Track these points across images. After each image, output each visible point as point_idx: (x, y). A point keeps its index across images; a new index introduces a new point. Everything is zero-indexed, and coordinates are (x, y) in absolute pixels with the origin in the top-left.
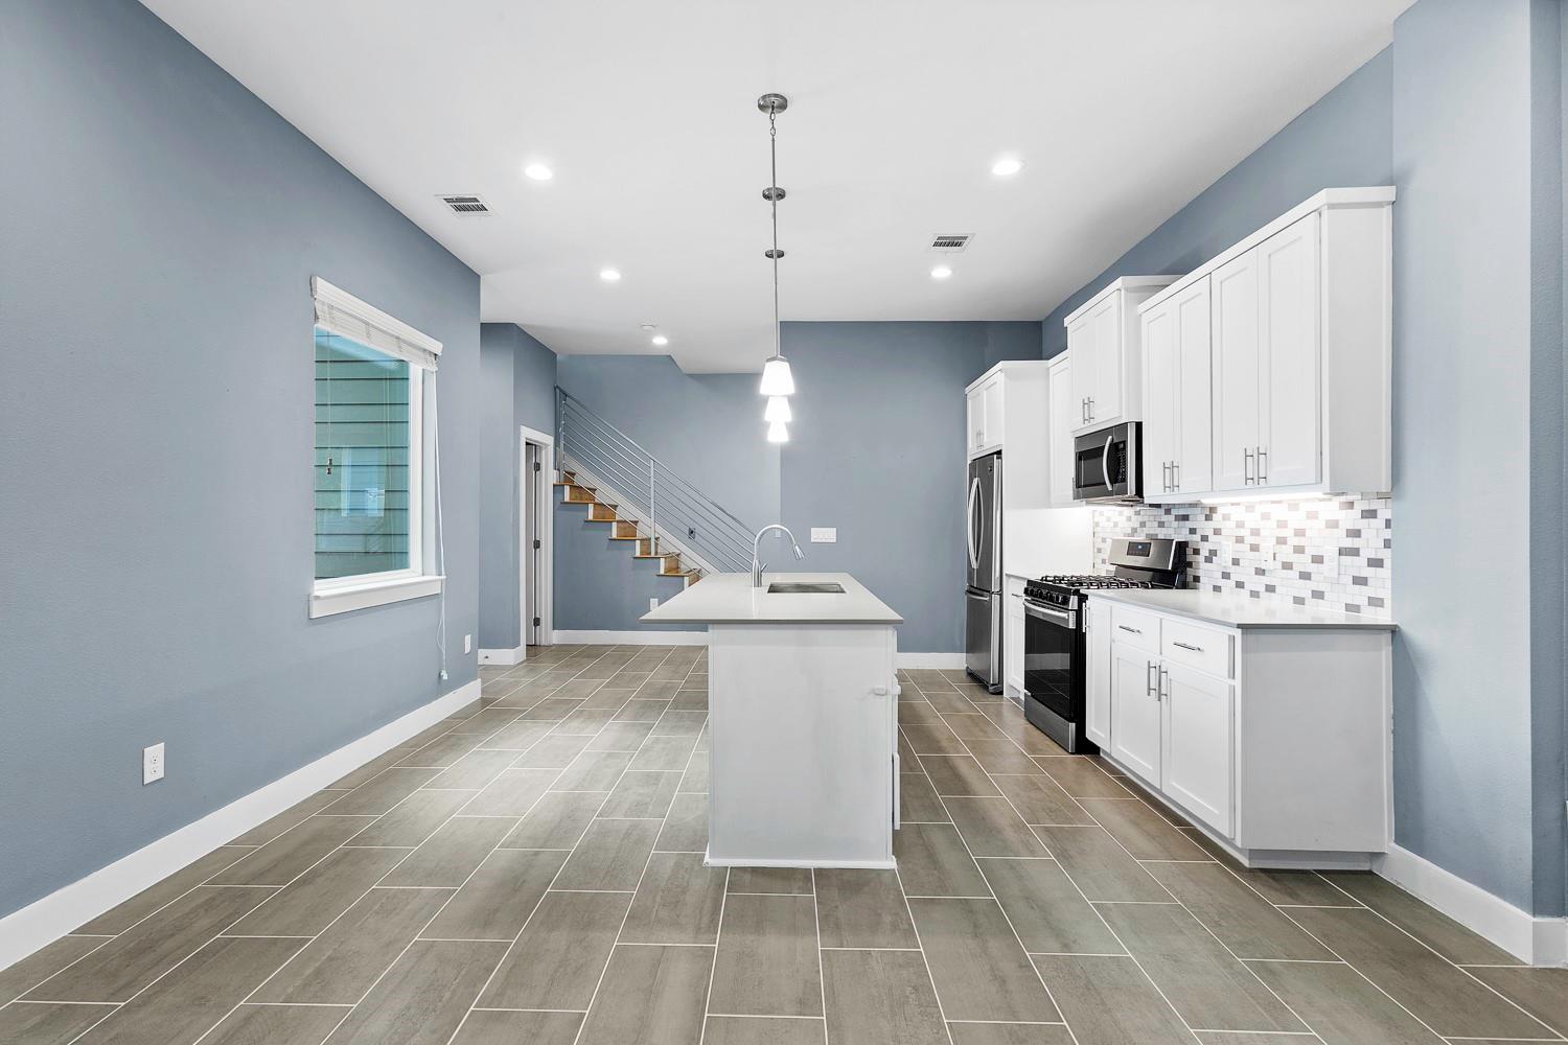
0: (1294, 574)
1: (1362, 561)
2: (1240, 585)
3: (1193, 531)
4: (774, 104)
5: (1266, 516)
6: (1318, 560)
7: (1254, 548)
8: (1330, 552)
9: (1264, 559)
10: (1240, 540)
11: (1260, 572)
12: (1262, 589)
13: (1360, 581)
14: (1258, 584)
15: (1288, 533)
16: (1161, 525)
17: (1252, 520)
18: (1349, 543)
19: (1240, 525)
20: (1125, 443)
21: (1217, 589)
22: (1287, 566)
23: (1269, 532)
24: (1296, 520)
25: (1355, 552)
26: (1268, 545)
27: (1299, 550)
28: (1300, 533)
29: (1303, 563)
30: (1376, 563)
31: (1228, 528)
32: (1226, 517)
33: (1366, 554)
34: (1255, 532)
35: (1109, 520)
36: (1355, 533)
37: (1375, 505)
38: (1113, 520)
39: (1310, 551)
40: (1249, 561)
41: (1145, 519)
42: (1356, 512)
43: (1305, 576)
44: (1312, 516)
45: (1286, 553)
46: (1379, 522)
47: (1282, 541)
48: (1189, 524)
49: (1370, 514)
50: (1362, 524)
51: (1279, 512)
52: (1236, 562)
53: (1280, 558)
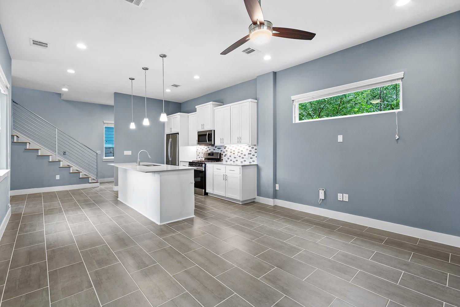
0: (241, 158)
1: (252, 155)
2: (231, 160)
3: (221, 151)
4: (164, 56)
5: (236, 148)
6: (245, 155)
7: (234, 154)
8: (247, 154)
9: (236, 155)
10: (231, 152)
11: (235, 158)
12: (235, 161)
13: (251, 158)
14: (235, 160)
15: (240, 151)
16: (214, 150)
17: (233, 149)
18: (250, 152)
19: (231, 150)
20: (212, 134)
21: (226, 161)
22: (240, 156)
23: (236, 151)
24: (241, 149)
25: (250, 154)
26: (236, 153)
27: (242, 154)
28: (242, 151)
29: (242, 156)
30: (254, 155)
31: (229, 150)
32: (228, 148)
33: (252, 154)
34: (234, 151)
35: (201, 149)
36: (251, 151)
37: (254, 146)
38: (202, 149)
39: (244, 154)
40: (233, 156)
41: (210, 149)
42: (251, 148)
43: (243, 158)
44: (244, 148)
45: (239, 154)
46: (254, 149)
47: (239, 152)
48: (221, 150)
49: (253, 148)
50: (251, 149)
51: (238, 148)
52: (230, 156)
53: (238, 155)
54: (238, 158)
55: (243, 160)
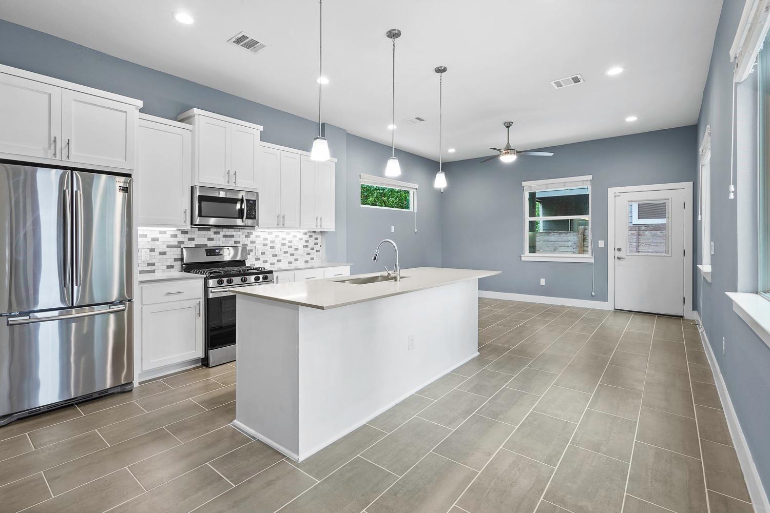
0: (288, 255)
1: (309, 249)
3: (237, 242)
5: (277, 236)
6: (296, 249)
7: (272, 247)
8: (300, 247)
10: (265, 245)
11: (275, 256)
13: (308, 254)
14: (274, 260)
18: (306, 244)
22: (286, 252)
23: (278, 242)
24: (289, 238)
25: (307, 246)
26: (278, 246)
29: (292, 251)
30: (312, 249)
31: (259, 241)
33: (310, 247)
34: (273, 242)
36: (307, 241)
37: (313, 234)
39: (294, 247)
40: (269, 252)
42: (307, 236)
43: (292, 255)
44: (294, 236)
45: (285, 248)
46: (313, 239)
47: (283, 244)
49: (311, 236)
50: (309, 239)
52: (263, 253)
53: (283, 250)
54: (282, 256)
55: (292, 259)
